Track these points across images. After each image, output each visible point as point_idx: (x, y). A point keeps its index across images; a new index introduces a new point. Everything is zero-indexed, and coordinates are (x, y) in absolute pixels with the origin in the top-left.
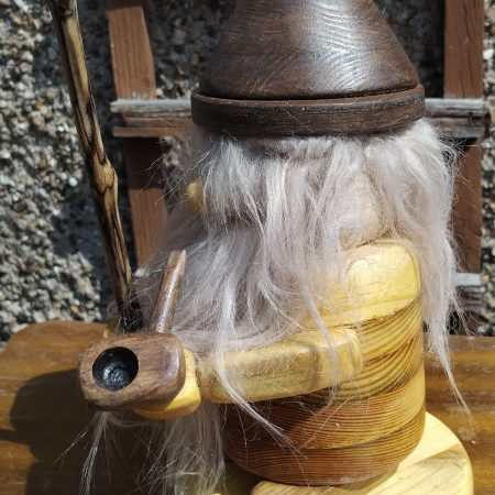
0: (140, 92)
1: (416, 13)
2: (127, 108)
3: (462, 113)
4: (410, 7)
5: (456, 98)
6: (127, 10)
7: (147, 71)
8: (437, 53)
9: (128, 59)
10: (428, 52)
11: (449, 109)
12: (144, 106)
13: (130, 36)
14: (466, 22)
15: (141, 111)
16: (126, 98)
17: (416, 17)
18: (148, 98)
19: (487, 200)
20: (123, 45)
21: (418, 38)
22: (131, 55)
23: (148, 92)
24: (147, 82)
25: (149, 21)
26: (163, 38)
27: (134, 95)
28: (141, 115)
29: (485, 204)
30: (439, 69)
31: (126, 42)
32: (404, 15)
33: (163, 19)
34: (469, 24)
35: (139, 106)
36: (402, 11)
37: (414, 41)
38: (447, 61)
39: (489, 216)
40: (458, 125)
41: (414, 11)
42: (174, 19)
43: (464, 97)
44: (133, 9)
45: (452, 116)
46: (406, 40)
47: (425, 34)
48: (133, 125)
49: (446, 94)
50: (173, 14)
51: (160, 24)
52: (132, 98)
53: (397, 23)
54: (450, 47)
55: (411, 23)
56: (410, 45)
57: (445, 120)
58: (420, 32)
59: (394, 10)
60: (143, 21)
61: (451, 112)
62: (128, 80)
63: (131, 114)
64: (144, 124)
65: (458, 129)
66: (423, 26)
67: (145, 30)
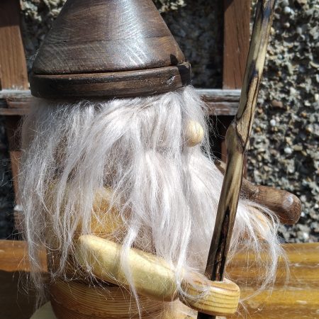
0: (17, 84)
1: (204, 32)
2: (9, 95)
3: (235, 99)
4: (200, 28)
5: (231, 89)
6: (9, 28)
7: (22, 71)
8: (217, 59)
9: (9, 61)
10: (212, 59)
11: (227, 96)
12: (20, 94)
13: (10, 46)
14: (238, 38)
15: (19, 97)
16: (8, 89)
17: (204, 35)
18: (23, 89)
19: (250, 158)
20: (6, 52)
21: (205, 49)
22: (11, 59)
23: (23, 84)
24: (22, 78)
25: (23, 36)
26: (32, 48)
27: (13, 86)
28: (19, 100)
29: (248, 160)
30: (219, 70)
31: (8, 50)
32: (196, 34)
33: (33, 35)
34: (240, 40)
35: (17, 94)
36: (195, 31)
37: (203, 51)
38: (225, 64)
39: (251, 168)
40: (233, 107)
41: (203, 31)
42: (41, 35)
43: (236, 88)
44: (13, 27)
45: (229, 101)
46: (197, 50)
47: (210, 47)
48: (13, 107)
49: (224, 87)
50: (40, 31)
51: (31, 38)
52: (12, 88)
53: (192, 39)
54: (227, 55)
55: (201, 39)
56: (200, 54)
57: (224, 103)
58: (207, 45)
59: (190, 30)
60: (20, 36)
61: (229, 98)
62: (9, 76)
63: (12, 99)
64: (21, 106)
65: (233, 110)
66: (208, 41)
67: (21, 42)
